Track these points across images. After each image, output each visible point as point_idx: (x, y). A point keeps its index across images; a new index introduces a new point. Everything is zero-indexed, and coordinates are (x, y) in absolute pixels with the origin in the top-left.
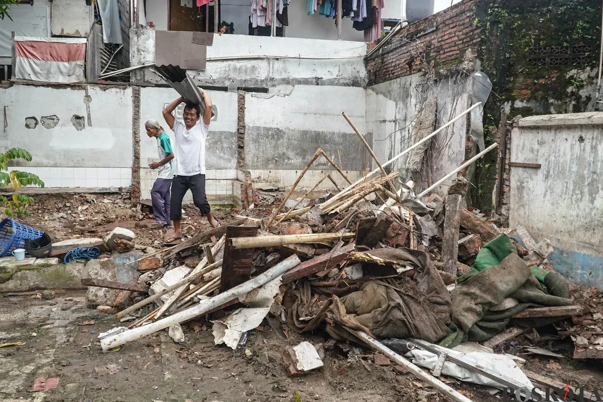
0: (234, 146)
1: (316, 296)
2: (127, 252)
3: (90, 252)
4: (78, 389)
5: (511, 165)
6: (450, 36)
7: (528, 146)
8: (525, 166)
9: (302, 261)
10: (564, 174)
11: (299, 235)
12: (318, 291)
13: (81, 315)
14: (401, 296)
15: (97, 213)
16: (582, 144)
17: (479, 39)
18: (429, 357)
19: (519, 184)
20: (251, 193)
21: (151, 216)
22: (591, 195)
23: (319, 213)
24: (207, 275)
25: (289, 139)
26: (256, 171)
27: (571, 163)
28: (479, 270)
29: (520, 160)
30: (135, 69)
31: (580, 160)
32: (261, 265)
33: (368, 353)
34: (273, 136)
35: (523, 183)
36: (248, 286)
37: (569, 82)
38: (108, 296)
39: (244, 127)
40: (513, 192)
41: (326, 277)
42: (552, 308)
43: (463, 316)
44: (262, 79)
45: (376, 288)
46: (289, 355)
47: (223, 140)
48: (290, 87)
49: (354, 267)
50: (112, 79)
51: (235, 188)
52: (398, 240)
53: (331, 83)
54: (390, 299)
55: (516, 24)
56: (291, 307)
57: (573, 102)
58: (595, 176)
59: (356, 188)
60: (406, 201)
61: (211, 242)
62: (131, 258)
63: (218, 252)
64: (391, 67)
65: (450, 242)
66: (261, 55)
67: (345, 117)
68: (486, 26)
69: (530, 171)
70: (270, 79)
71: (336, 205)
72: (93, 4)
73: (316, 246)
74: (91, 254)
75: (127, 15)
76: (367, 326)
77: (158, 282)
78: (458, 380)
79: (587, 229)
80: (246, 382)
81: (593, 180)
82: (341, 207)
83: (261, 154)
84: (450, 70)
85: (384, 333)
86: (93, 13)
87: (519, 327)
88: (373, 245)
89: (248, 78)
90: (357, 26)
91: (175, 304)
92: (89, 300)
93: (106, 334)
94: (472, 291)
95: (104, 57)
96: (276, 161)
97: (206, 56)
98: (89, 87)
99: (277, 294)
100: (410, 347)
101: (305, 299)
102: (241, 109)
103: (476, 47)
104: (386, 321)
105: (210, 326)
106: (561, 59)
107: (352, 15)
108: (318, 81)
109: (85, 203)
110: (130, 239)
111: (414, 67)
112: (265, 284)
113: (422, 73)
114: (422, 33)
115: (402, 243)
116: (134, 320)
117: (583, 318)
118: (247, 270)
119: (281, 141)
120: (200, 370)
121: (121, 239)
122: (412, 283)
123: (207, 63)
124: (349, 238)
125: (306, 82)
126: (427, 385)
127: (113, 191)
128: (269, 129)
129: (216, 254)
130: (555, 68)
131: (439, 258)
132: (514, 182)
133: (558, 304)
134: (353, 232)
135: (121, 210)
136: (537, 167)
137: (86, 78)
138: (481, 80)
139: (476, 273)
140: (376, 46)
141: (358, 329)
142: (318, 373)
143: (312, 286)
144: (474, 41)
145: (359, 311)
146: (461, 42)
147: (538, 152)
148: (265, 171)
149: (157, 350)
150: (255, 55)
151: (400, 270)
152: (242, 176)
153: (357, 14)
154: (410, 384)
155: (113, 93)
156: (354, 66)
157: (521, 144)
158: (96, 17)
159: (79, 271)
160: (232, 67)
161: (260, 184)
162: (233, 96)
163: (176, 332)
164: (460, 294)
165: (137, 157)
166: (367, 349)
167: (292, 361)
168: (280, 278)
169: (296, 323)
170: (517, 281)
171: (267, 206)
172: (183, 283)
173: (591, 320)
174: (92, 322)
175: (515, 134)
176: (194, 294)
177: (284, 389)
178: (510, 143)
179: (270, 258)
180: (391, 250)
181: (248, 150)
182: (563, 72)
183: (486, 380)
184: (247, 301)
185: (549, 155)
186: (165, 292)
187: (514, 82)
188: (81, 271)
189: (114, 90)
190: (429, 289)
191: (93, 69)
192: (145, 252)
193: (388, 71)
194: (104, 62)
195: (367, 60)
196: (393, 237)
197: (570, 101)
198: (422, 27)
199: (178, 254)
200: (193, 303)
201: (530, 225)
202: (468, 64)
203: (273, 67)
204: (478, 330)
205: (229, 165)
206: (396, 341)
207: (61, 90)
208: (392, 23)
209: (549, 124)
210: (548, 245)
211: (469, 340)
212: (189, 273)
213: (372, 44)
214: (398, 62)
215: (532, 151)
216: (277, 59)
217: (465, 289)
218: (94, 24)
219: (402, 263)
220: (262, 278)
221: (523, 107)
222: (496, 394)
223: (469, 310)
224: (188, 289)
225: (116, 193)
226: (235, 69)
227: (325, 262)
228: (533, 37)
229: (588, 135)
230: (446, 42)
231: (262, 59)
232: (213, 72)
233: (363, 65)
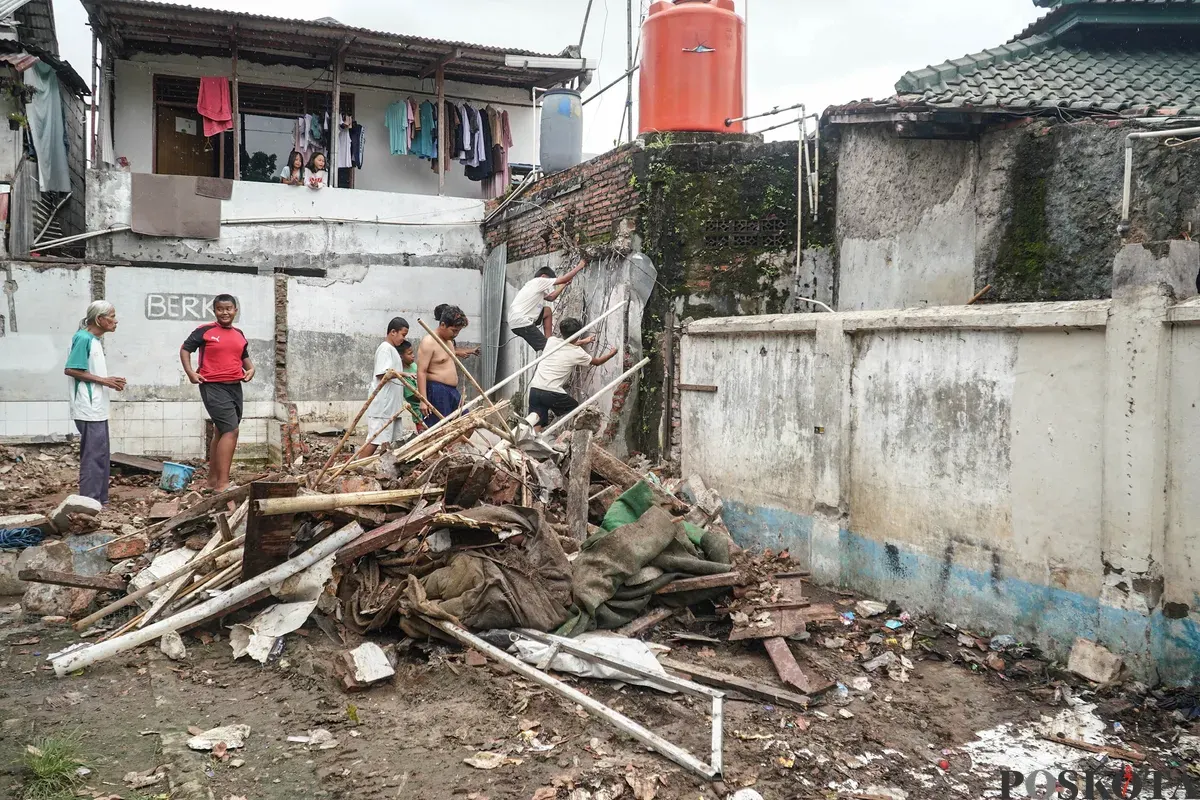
0: (268, 364)
1: (387, 581)
2: (89, 533)
3: (25, 536)
4: (23, 725)
5: (681, 388)
6: (601, 198)
7: (701, 362)
8: (698, 390)
9: (366, 531)
10: (744, 399)
11: (360, 493)
12: (390, 573)
13: (15, 631)
14: (503, 572)
15: (29, 477)
16: (765, 358)
17: (638, 206)
18: (538, 649)
19: (692, 415)
20: (298, 439)
21: (124, 480)
22: (776, 427)
23: (393, 462)
24: (221, 559)
25: (362, 352)
26: (307, 403)
27: (754, 384)
28: (609, 531)
29: (692, 382)
30: (95, 236)
31: (763, 378)
32: (305, 540)
33: (457, 652)
34: (334, 347)
35: (697, 413)
36: (284, 570)
37: (759, 270)
38: (60, 602)
39: (286, 332)
40: (685, 427)
41: (401, 552)
42: (705, 578)
43: (586, 593)
44: (317, 254)
45: (468, 561)
46: (343, 663)
48: (362, 268)
49: (439, 534)
50: (56, 251)
51: (271, 432)
52: (504, 496)
53: (430, 262)
54: (488, 575)
55: (687, 187)
56: (350, 598)
57: (767, 299)
58: (781, 401)
59: (448, 425)
60: (524, 442)
61: (228, 510)
62: (95, 543)
63: (239, 523)
64: (521, 239)
65: (579, 496)
66: (314, 216)
67: (422, 324)
68: (646, 188)
69: (706, 396)
70: (329, 254)
71: (420, 449)
72: (21, 128)
73: (388, 509)
74: (27, 538)
75: (79, 142)
76: (456, 615)
77: (142, 573)
78: (576, 677)
79: (774, 475)
80: (280, 701)
81: (779, 407)
82: (426, 453)
83: (315, 376)
84: (600, 249)
85: (480, 622)
86: (21, 143)
87: (667, 606)
88: (468, 504)
89: (292, 252)
90: (471, 173)
91: (171, 605)
92: (27, 608)
93: (59, 654)
94: (599, 559)
95: (39, 215)
96: (341, 387)
97: (219, 217)
98: (13, 266)
99: (329, 581)
100: (513, 638)
101: (369, 585)
102: (281, 303)
103: (634, 218)
104: (482, 605)
105: (226, 635)
106: (748, 238)
107: (463, 156)
108: (407, 260)
109: (6, 462)
110: (94, 513)
111: (553, 242)
112: (310, 566)
113: (563, 251)
114: (563, 192)
115: (510, 500)
116: (103, 633)
117: (747, 588)
118: (283, 547)
119: (348, 354)
120: (210, 692)
121: (78, 513)
122: (520, 553)
123: (223, 230)
124: (435, 495)
125: (388, 260)
126: (531, 685)
127: (56, 439)
128: (326, 336)
129: (235, 528)
130: (740, 250)
131: (562, 519)
132: (686, 413)
133: (712, 572)
134: (442, 487)
135: (71, 473)
136: (713, 390)
137: (7, 250)
138: (642, 265)
139: (605, 534)
140: (498, 207)
141: (441, 618)
142: (388, 686)
143: (381, 567)
144: (632, 208)
145: (444, 594)
146: (615, 208)
147: (713, 369)
148: (323, 403)
149: (143, 671)
150: (304, 216)
151: (503, 536)
152: (282, 412)
153: (470, 155)
154: (511, 685)
155: (56, 275)
156: (466, 236)
157: (693, 359)
158: (26, 148)
159: (7, 567)
160: (264, 236)
161: (314, 424)
162: (268, 283)
163: (173, 644)
164: (584, 564)
166: (456, 646)
167: (349, 670)
168: (333, 556)
169: (357, 619)
170: (657, 542)
171: (325, 458)
172: (184, 572)
173: (756, 591)
174: (35, 640)
175: (685, 343)
176: (202, 588)
177: (334, 704)
178: (679, 357)
179: (318, 529)
180: (492, 509)
181: (293, 369)
182: (751, 256)
183: (609, 672)
184: (283, 593)
185: (727, 374)
186: (155, 586)
187: (687, 269)
188: (11, 566)
189: (58, 271)
190: (542, 560)
191: (20, 236)
192: (118, 533)
193: (517, 246)
194: (39, 222)
195: (485, 228)
196: (498, 492)
197: (763, 297)
198: (562, 183)
199: (174, 530)
200: (199, 600)
201: (708, 473)
202: (623, 241)
203: (333, 236)
204: (607, 612)
205: (260, 394)
206: (494, 632)
208: (524, 170)
209: (725, 330)
210: (715, 497)
211: (598, 628)
212: (193, 558)
213: (492, 203)
214: (529, 233)
215: (706, 367)
216: (341, 224)
217: (590, 557)
218: (22, 162)
219: (506, 525)
220: (305, 558)
221: (701, 305)
222: (621, 689)
223: (595, 585)
224: (190, 582)
225: (62, 444)
226: (270, 238)
227: (399, 530)
228: (711, 205)
229: (772, 345)
230: (596, 206)
231: (316, 223)
232: (232, 242)
233: (480, 235)
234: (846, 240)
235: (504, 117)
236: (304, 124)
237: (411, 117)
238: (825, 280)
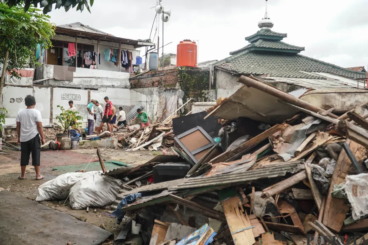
2: (109, 137)
6: (170, 78)
9: (166, 133)
17: (180, 81)
30: (46, 80)
37: (203, 93)
41: (170, 136)
44: (94, 85)
47: (83, 108)
48: (105, 88)
53: (118, 87)
55: (190, 78)
57: (204, 99)
64: (143, 83)
66: (93, 76)
68: (182, 77)
70: (97, 85)
73: (167, 130)
84: (171, 88)
89: (88, 84)
90: (124, 66)
91: (139, 144)
97: (73, 76)
98: (34, 87)
99: (162, 140)
102: (89, 96)
103: (179, 83)
106: (201, 87)
107: (122, 62)
108: (113, 86)
111: (155, 85)
112: (159, 138)
113: (158, 87)
114: (158, 75)
123: (74, 78)
125: (109, 87)
130: (199, 90)
138: (181, 92)
144: (178, 81)
146: (174, 80)
150: (91, 76)
153: (124, 62)
155: (43, 90)
156: (126, 81)
157: (195, 109)
160: (83, 80)
162: (85, 91)
163: (143, 149)
165: (52, 114)
168: (162, 137)
175: (193, 106)
178: (192, 109)
182: (201, 91)
184: (155, 142)
187: (189, 93)
189: (43, 88)
193: (142, 85)
195: (130, 79)
202: (177, 87)
203: (97, 81)
207: (24, 88)
209: (202, 104)
213: (133, 74)
214: (147, 82)
216: (99, 78)
221: (194, 100)
224: (141, 141)
227: (170, 133)
228: (194, 81)
230: (168, 79)
231: (94, 78)
232: (75, 82)
233: (129, 81)
234: (219, 89)
235: (131, 53)
236: (88, 54)
237: (111, 52)
238: (214, 96)
